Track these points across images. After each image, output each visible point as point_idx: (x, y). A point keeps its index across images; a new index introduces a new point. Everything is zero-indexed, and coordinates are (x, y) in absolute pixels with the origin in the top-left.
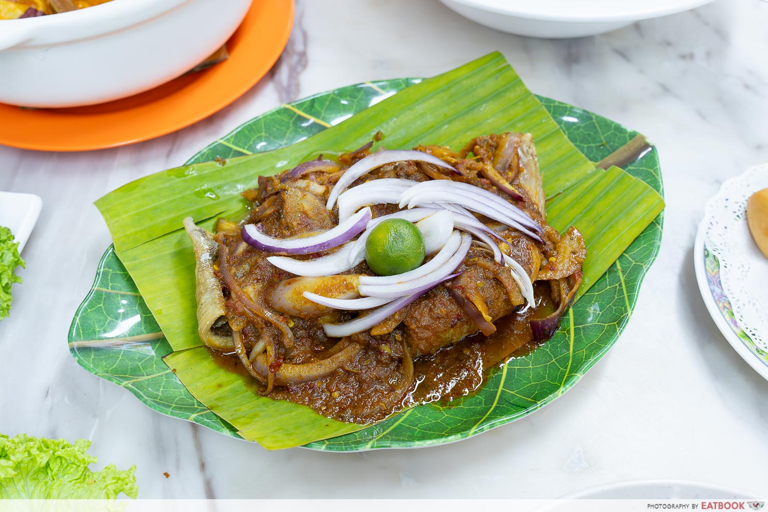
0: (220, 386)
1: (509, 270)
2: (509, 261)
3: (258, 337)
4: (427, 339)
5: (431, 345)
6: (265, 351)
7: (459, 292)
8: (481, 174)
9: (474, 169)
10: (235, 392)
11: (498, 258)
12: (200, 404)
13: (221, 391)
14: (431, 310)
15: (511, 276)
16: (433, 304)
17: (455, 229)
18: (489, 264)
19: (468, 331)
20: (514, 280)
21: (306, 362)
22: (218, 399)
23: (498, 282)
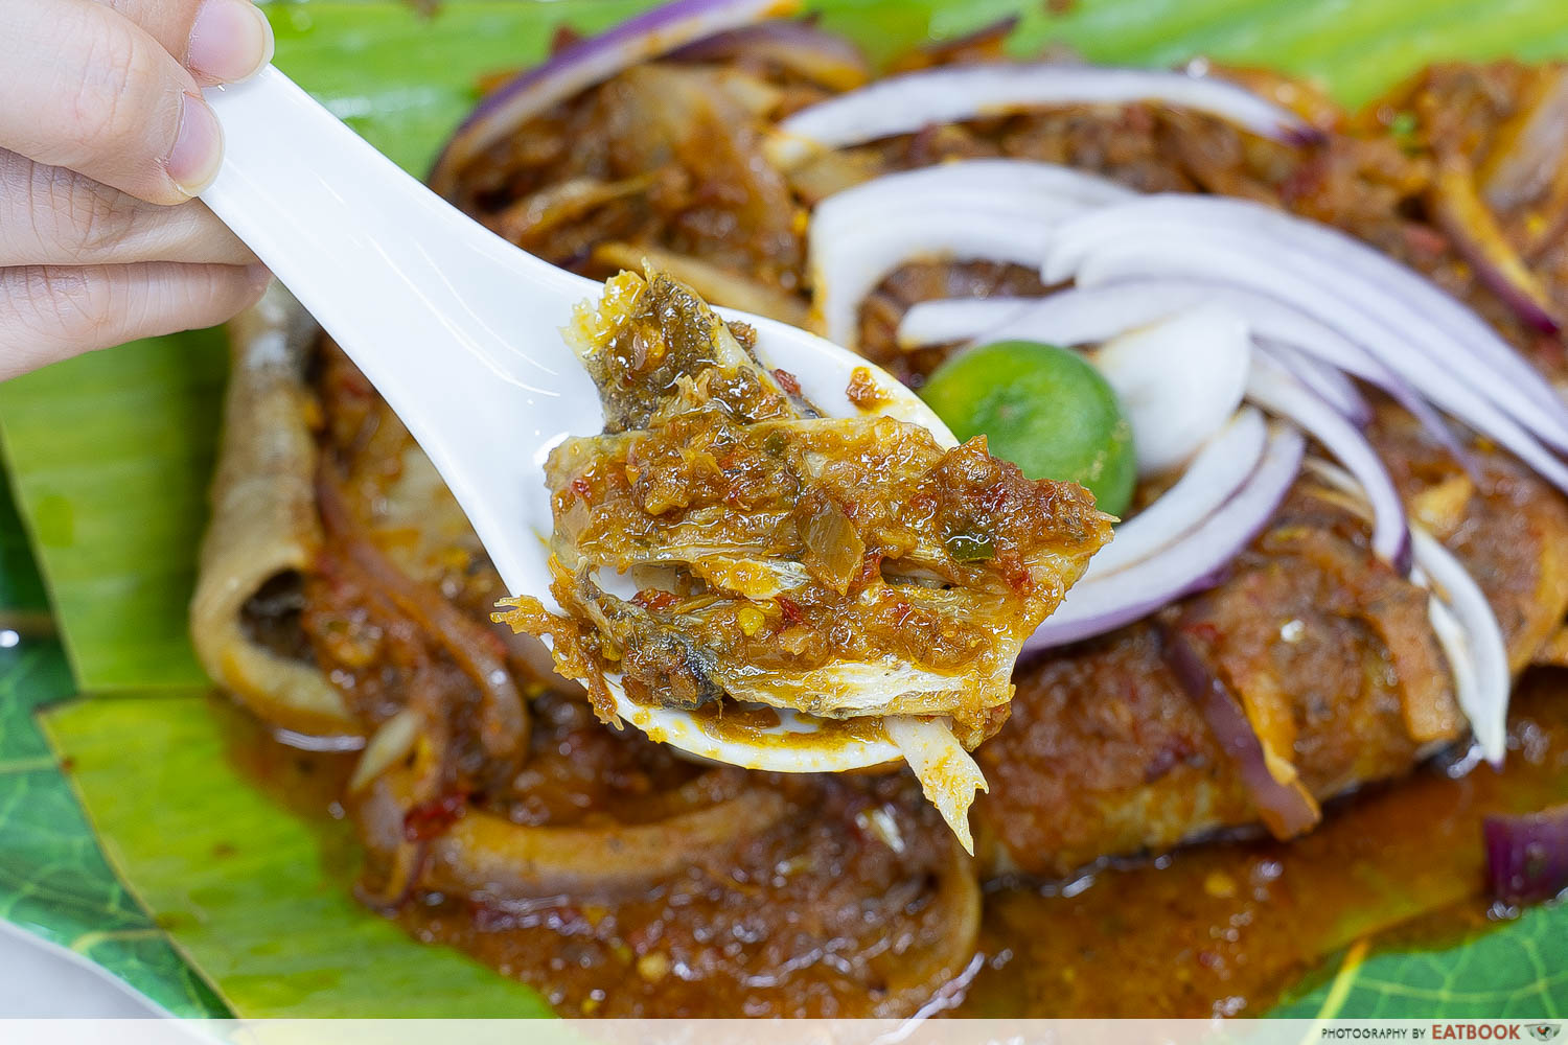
0: (224, 850)
1: (1421, 599)
2: (1436, 563)
3: (400, 699)
4: (1040, 812)
5: (1055, 835)
6: (410, 760)
7: (1198, 648)
8: (1418, 209)
9: (1392, 182)
10: (273, 884)
11: (1386, 545)
12: (128, 901)
13: (222, 871)
14: (1075, 700)
15: (1425, 621)
16: (1092, 682)
17: (1245, 403)
18: (1345, 560)
19: (1218, 810)
20: (1436, 642)
21: (561, 820)
22: (202, 898)
23: (1367, 635)
